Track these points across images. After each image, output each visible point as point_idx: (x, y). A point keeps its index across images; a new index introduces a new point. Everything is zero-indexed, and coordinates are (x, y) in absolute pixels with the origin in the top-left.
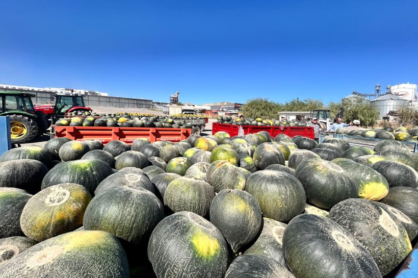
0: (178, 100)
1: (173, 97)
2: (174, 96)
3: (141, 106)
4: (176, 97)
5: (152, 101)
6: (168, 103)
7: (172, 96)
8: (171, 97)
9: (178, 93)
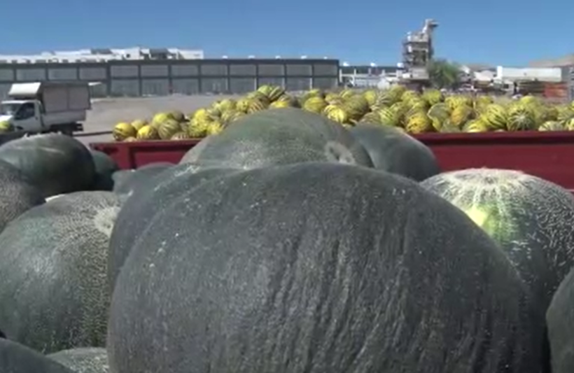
0: (431, 53)
1: (413, 44)
2: (416, 39)
3: (300, 82)
4: (425, 39)
5: (336, 62)
6: (400, 65)
7: (409, 38)
8: (407, 44)
9: (432, 27)
